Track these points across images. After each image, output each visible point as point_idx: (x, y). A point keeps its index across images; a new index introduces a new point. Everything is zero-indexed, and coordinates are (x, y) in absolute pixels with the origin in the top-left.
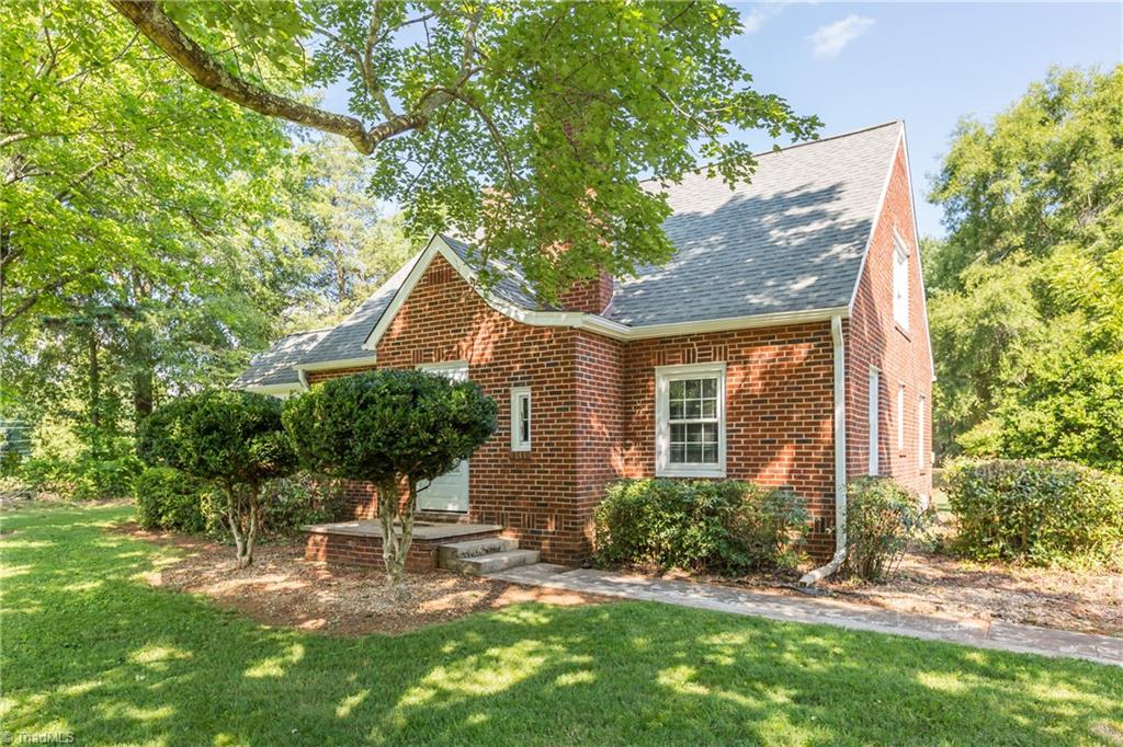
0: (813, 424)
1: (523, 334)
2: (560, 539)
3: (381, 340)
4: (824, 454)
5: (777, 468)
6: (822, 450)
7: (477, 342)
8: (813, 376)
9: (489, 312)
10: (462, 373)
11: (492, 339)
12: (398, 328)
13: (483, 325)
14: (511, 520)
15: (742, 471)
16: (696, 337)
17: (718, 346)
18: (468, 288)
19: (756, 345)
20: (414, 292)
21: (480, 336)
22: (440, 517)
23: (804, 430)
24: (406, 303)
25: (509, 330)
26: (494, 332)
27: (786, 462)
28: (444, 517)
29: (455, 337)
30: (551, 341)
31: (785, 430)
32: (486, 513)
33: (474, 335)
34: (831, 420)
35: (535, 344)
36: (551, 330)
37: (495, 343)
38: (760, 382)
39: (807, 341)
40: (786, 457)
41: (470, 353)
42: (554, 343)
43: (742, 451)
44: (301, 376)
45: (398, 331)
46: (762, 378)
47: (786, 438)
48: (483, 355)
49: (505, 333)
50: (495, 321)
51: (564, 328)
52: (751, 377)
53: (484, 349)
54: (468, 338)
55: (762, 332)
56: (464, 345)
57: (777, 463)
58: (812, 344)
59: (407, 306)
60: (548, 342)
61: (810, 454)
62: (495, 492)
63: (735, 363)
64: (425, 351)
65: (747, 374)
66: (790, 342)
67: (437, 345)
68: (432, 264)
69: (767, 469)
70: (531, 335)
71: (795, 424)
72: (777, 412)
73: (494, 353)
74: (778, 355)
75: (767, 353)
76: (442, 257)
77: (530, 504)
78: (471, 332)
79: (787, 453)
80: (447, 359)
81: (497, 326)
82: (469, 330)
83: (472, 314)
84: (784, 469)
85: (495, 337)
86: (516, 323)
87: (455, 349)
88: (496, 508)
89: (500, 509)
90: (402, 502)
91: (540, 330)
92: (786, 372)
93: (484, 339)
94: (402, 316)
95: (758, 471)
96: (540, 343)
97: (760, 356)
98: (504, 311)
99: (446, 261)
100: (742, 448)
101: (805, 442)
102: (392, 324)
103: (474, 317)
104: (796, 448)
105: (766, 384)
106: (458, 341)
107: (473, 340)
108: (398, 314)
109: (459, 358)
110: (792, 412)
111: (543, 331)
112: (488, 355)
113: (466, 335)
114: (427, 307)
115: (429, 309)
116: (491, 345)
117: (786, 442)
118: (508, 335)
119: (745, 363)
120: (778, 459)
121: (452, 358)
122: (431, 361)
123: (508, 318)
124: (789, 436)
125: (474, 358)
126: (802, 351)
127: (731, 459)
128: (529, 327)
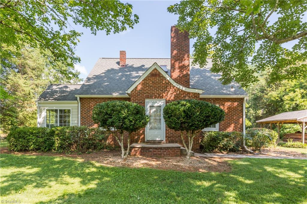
0: (238, 119)
1: (184, 93)
2: (195, 146)
3: (133, 91)
4: (240, 126)
5: (231, 129)
6: (240, 125)
7: (168, 94)
8: (238, 109)
9: (173, 86)
10: (162, 102)
11: (174, 94)
12: (139, 87)
13: (171, 90)
14: (179, 142)
15: (223, 129)
16: (213, 99)
17: (218, 101)
18: (166, 79)
19: (226, 102)
20: (146, 78)
21: (170, 93)
22: (155, 142)
23: (236, 121)
24: (143, 81)
25: (179, 92)
26: (174, 92)
27: (233, 128)
28: (157, 142)
29: (161, 92)
30: (192, 96)
31: (232, 121)
32: (171, 140)
33: (168, 92)
34: (242, 119)
35: (187, 96)
36: (192, 93)
37: (175, 95)
38: (227, 110)
39: (237, 102)
40: (232, 126)
41: (166, 97)
42: (193, 97)
43: (223, 125)
44: (78, 99)
45: (139, 88)
46: (227, 109)
47: (232, 122)
48: (170, 98)
49: (178, 93)
50: (175, 89)
51: (196, 93)
52: (225, 109)
53: (171, 96)
54: (166, 93)
55: (228, 99)
56: (164, 95)
57: (231, 128)
58: (238, 103)
59: (143, 82)
60: (191, 96)
61: (237, 126)
62: (174, 135)
63: (221, 105)
64: (150, 95)
65: (224, 108)
66: (233, 102)
67: (155, 94)
68: (153, 71)
69: (228, 129)
70: (186, 94)
71: (234, 119)
72: (231, 117)
73: (174, 98)
74: (231, 104)
75: (229, 104)
76: (157, 69)
77: (185, 138)
78: (167, 91)
79: (233, 125)
80: (158, 98)
81: (175, 91)
82: (166, 91)
83: (167, 86)
84: (232, 129)
85: (175, 93)
86: (181, 90)
87: (161, 95)
88: (174, 139)
89: (176, 139)
90: (141, 138)
91: (189, 93)
92: (233, 108)
93: (171, 94)
94: (141, 84)
95: (226, 129)
96: (189, 96)
97: (227, 104)
98: (178, 87)
99: (158, 71)
100: (223, 124)
101: (236, 123)
102: (137, 86)
103: (168, 87)
104: (234, 124)
105: (228, 111)
106: (162, 93)
107: (167, 94)
108: (140, 84)
109: (162, 98)
110: (234, 117)
111: (190, 93)
112: (172, 98)
113: (165, 92)
114: (151, 83)
115: (152, 84)
116: (173, 96)
117: (232, 123)
118: (179, 93)
119: (224, 105)
120: (231, 127)
121: (160, 98)
122: (153, 98)
123: (179, 89)
124: (233, 122)
125: (167, 99)
126: (236, 104)
127: (220, 127)
128: (186, 92)
